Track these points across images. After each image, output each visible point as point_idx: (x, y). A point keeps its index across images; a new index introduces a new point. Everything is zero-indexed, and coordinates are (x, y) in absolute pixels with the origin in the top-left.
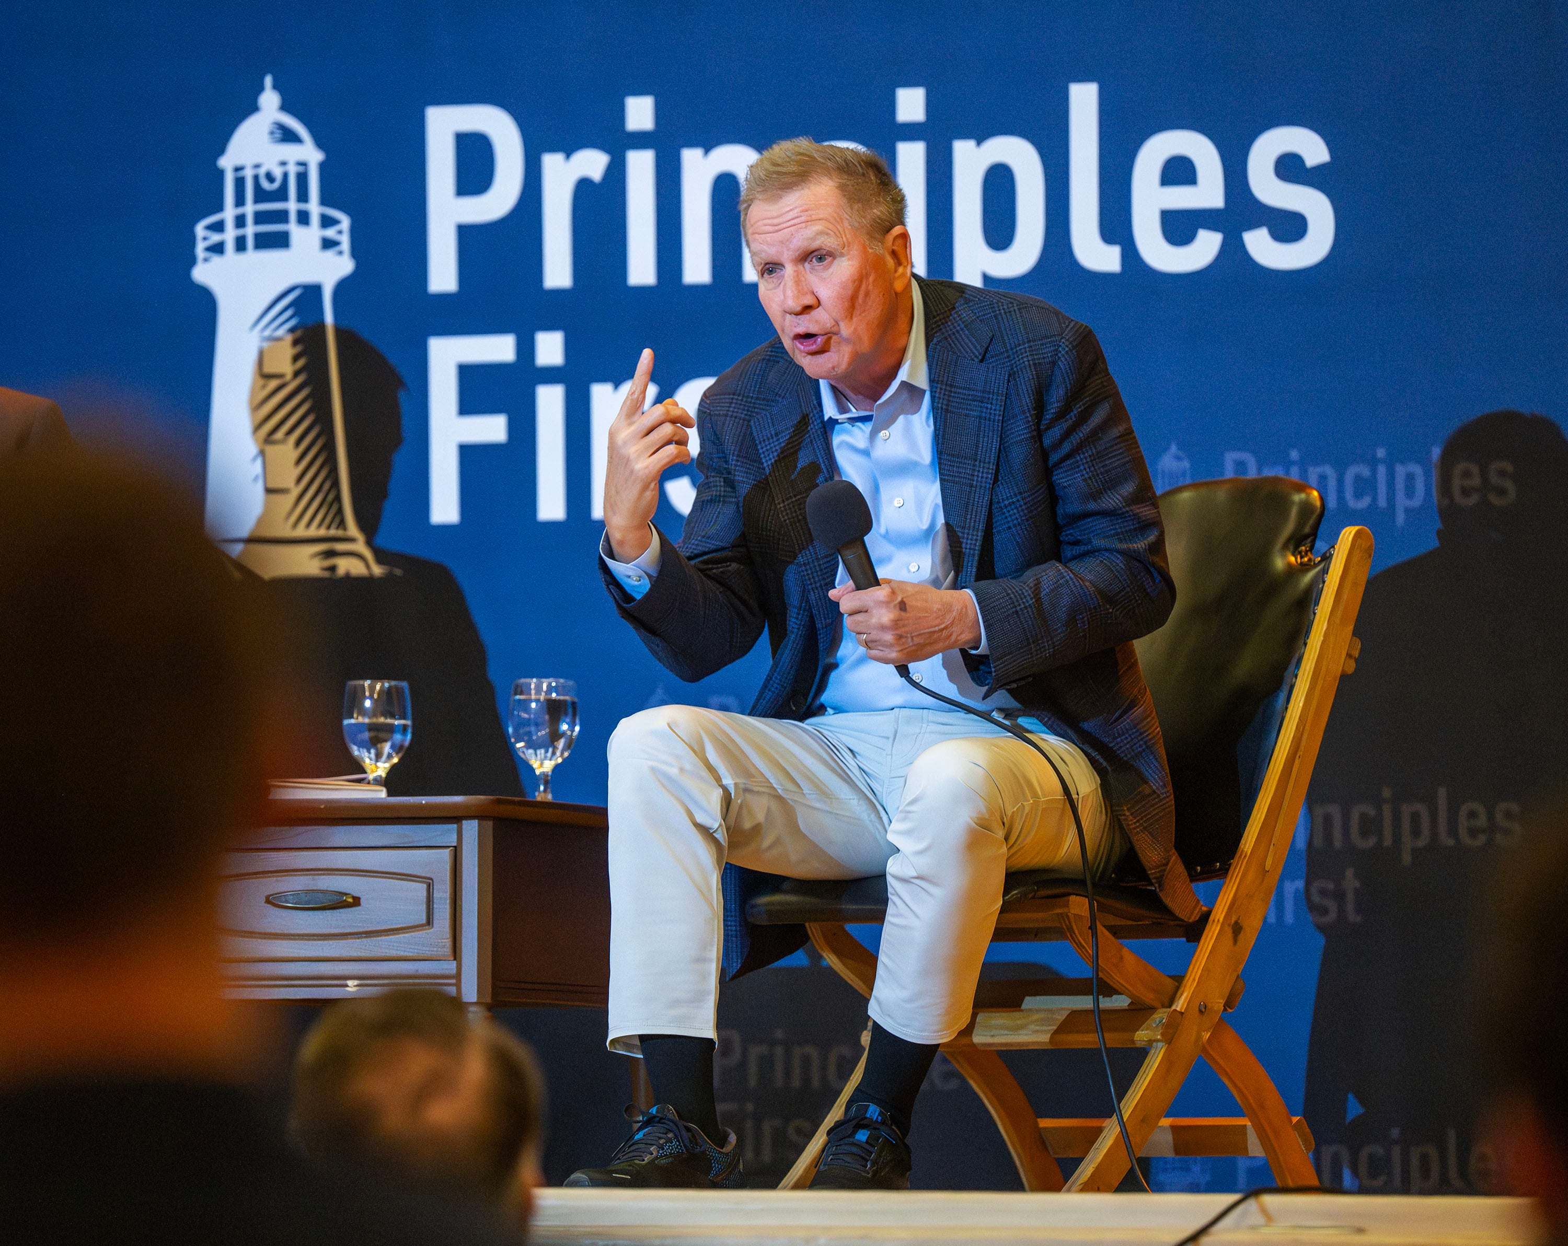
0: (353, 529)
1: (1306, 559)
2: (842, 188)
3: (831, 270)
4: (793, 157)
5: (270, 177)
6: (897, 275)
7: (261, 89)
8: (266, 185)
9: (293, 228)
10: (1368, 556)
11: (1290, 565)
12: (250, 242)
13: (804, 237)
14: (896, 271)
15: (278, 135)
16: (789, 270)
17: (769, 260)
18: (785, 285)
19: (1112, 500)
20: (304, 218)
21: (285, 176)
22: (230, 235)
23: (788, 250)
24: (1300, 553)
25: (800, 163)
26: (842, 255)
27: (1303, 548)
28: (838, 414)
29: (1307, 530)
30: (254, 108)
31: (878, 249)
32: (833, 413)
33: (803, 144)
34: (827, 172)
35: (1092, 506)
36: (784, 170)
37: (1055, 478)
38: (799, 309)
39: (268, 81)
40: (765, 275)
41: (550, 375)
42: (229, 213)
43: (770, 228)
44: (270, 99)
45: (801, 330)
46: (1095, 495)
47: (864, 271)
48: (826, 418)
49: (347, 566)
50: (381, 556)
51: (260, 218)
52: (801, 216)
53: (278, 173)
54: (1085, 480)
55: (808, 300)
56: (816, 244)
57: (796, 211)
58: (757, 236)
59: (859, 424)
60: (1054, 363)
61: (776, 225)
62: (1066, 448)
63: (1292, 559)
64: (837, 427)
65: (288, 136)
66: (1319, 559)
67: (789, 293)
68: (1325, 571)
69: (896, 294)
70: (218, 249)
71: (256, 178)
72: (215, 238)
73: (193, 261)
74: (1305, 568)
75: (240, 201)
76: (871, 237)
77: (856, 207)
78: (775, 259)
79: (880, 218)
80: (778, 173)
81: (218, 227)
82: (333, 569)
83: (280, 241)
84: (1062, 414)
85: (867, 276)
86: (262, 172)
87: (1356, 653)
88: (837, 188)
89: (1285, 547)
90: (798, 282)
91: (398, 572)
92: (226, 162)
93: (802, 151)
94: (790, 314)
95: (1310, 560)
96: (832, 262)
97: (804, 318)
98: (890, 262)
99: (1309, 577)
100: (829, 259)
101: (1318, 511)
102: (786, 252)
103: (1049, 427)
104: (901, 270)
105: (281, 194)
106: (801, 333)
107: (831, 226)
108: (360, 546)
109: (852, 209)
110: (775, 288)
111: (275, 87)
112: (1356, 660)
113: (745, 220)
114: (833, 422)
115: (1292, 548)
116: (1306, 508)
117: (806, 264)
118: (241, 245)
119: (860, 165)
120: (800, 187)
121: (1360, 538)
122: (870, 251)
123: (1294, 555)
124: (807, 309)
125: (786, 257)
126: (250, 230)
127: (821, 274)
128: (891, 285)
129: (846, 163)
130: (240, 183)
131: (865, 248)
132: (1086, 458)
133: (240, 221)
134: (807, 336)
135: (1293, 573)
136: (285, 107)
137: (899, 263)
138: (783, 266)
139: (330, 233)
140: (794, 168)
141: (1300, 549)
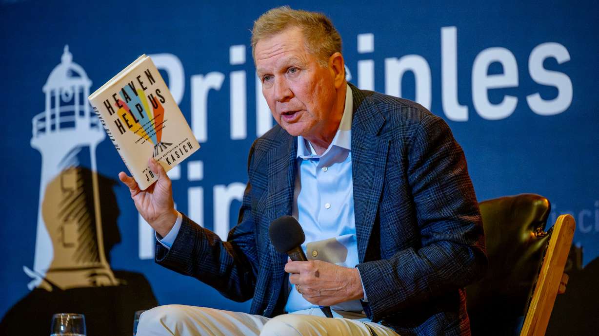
0: (104, 262)
1: (540, 234)
2: (304, 32)
3: (299, 77)
4: (279, 16)
5: (67, 95)
6: (336, 79)
7: (62, 53)
8: (65, 99)
9: (77, 119)
10: (572, 230)
11: (531, 237)
12: (58, 126)
13: (284, 59)
14: (336, 77)
15: (71, 74)
16: (277, 78)
17: (266, 73)
18: (275, 86)
19: (447, 212)
20: (82, 113)
21: (74, 95)
22: (48, 124)
23: (276, 67)
24: (537, 231)
25: (282, 19)
26: (305, 69)
27: (539, 228)
28: (303, 155)
29: (541, 219)
30: (58, 61)
31: (324, 65)
32: (301, 154)
33: (285, 10)
34: (296, 23)
35: (437, 215)
36: (273, 22)
37: (416, 200)
38: (282, 98)
39: (66, 49)
40: (265, 81)
41: (196, 184)
42: (48, 112)
43: (266, 56)
44: (67, 57)
45: (285, 110)
46: (438, 208)
47: (317, 77)
48: (297, 157)
49: (102, 281)
50: (117, 274)
51: (62, 114)
52: (281, 49)
53: (70, 93)
54: (433, 201)
55: (287, 94)
56: (291, 64)
57: (279, 45)
58: (259, 60)
59: (314, 162)
60: (415, 138)
61: (269, 54)
62: (423, 184)
63: (533, 234)
64: (303, 161)
65: (75, 74)
66: (546, 233)
67: (277, 90)
68: (549, 239)
69: (336, 89)
70: (43, 130)
71: (61, 97)
72: (41, 125)
73: (30, 136)
74: (539, 238)
75: (53, 106)
76: (321, 58)
77: (312, 42)
78: (269, 72)
79: (325, 48)
80: (270, 24)
81: (43, 120)
82: (95, 282)
83: (71, 125)
84: (419, 164)
85: (319, 79)
86: (63, 93)
87: (566, 282)
88: (302, 32)
89: (529, 228)
90: (281, 84)
91: (125, 283)
92: (47, 89)
93: (283, 13)
94: (279, 101)
95: (542, 234)
96: (299, 73)
97: (286, 104)
98: (332, 72)
99: (540, 243)
100: (298, 71)
101: (547, 209)
102: (275, 69)
103: (413, 172)
104: (338, 76)
105: (72, 102)
106: (285, 112)
107: (298, 54)
108: (108, 271)
109: (310, 43)
110: (270, 88)
111: (70, 50)
112: (566, 286)
113: (254, 51)
114: (301, 160)
115: (533, 229)
116: (541, 209)
117: (286, 74)
118: (53, 127)
119: (315, 20)
120: (281, 32)
121: (568, 220)
122: (321, 66)
123: (534, 232)
124: (286, 99)
125: (275, 72)
126: (58, 121)
127: (294, 79)
128: (333, 85)
129: (307, 19)
130: (53, 99)
131: (317, 64)
132: (434, 189)
133: (53, 117)
134: (288, 114)
135: (532, 242)
136: (75, 60)
137: (337, 73)
138: (274, 76)
139: (95, 120)
140: (280, 22)
141: (538, 229)
